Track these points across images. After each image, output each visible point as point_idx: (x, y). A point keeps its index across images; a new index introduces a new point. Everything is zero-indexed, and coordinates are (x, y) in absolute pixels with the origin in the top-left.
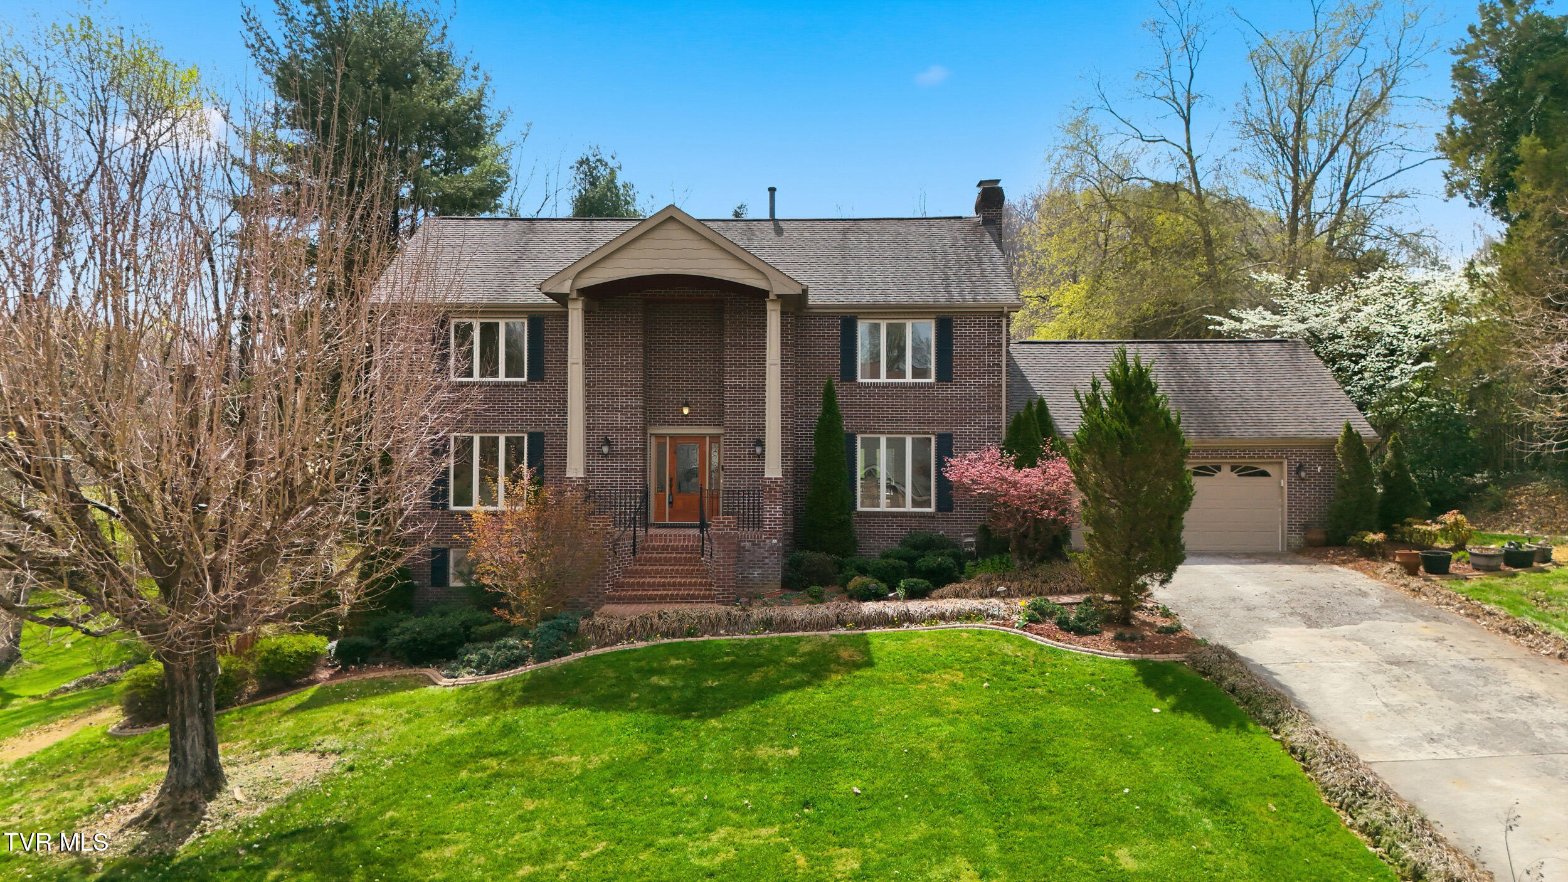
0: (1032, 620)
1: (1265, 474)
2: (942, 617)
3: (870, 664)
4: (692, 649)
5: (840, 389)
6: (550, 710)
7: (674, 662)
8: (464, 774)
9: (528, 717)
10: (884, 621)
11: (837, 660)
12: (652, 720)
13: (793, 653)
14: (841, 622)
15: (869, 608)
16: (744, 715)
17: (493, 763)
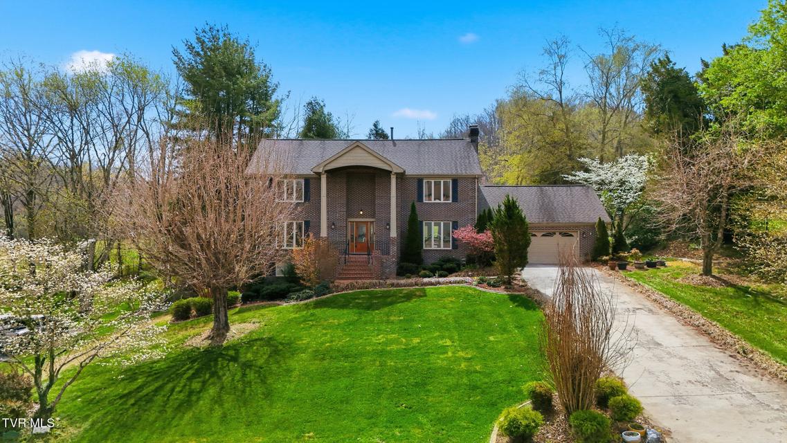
0: (479, 283)
1: (571, 235)
2: (450, 283)
3: (426, 296)
4: (368, 293)
5: (417, 205)
6: (325, 309)
7: (362, 296)
8: (302, 325)
9: (318, 311)
10: (432, 284)
11: (415, 295)
12: (357, 311)
13: (401, 293)
14: (416, 284)
15: (426, 280)
16: (386, 309)
17: (311, 323)
